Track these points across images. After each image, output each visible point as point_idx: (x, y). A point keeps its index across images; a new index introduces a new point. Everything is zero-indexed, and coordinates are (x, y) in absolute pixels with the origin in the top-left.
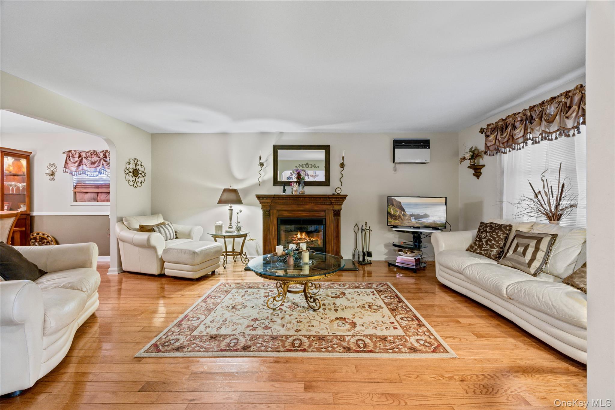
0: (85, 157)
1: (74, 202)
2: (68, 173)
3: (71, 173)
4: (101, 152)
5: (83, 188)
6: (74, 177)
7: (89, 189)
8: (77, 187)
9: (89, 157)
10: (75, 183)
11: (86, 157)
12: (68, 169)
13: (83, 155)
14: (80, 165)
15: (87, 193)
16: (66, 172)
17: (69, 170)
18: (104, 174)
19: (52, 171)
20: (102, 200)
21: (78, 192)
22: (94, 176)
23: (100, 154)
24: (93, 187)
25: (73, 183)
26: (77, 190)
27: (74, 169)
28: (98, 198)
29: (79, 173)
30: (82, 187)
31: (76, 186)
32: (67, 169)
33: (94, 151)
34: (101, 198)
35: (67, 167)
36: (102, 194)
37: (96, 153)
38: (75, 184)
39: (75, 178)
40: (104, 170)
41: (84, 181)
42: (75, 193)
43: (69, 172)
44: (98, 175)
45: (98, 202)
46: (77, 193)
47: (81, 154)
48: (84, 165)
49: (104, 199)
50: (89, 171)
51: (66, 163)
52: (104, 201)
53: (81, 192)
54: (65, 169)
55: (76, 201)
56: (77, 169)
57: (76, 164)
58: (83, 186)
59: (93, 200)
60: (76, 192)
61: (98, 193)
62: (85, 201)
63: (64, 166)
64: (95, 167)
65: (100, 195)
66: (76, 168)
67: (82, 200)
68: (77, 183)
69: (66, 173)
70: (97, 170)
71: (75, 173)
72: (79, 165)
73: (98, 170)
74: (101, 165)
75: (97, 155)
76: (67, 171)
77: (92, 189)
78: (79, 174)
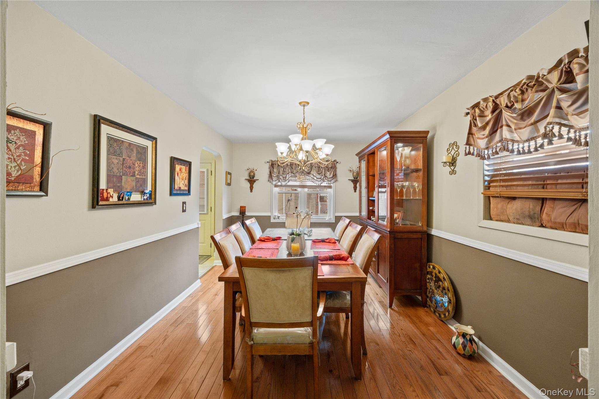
0: (507, 106)
1: (485, 218)
2: (473, 154)
3: (478, 155)
4: (550, 71)
5: (502, 186)
6: (486, 162)
7: (519, 189)
8: (491, 184)
9: (517, 102)
10: (488, 176)
11: (509, 105)
12: (474, 146)
13: (503, 101)
14: (496, 131)
15: (514, 198)
16: (469, 153)
17: (475, 149)
18: (561, 137)
19: (453, 157)
20: (555, 223)
21: (492, 197)
22: (530, 152)
23: (549, 77)
24: (530, 182)
25: (485, 175)
26: (493, 191)
27: (482, 143)
28: (544, 216)
29: (494, 151)
30: (502, 184)
31: (490, 182)
32: (472, 148)
33: (530, 78)
34: (553, 217)
35: (473, 143)
36: (557, 202)
37: (537, 80)
38: (487, 178)
39: (488, 165)
40: (561, 125)
41: (505, 169)
42: (488, 199)
43: (475, 153)
44: (542, 146)
45: (542, 226)
46: (491, 199)
47: (498, 102)
48: (505, 128)
49: (562, 219)
50: (517, 138)
51: (470, 133)
52: (561, 227)
53: (498, 197)
54: (468, 147)
55: (491, 219)
56: (490, 142)
57: (487, 131)
58: (504, 181)
59: (528, 221)
60: (489, 197)
61: (543, 200)
62: (508, 221)
63: (465, 142)
64: (532, 124)
65: (548, 207)
66: (486, 140)
67: (502, 218)
68: (493, 176)
69: (470, 156)
70: (538, 130)
71: (486, 152)
72: (493, 132)
73: (542, 131)
74: (552, 111)
75: (542, 84)
76: (472, 151)
77: (526, 189)
78: (493, 154)
